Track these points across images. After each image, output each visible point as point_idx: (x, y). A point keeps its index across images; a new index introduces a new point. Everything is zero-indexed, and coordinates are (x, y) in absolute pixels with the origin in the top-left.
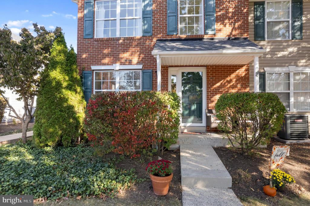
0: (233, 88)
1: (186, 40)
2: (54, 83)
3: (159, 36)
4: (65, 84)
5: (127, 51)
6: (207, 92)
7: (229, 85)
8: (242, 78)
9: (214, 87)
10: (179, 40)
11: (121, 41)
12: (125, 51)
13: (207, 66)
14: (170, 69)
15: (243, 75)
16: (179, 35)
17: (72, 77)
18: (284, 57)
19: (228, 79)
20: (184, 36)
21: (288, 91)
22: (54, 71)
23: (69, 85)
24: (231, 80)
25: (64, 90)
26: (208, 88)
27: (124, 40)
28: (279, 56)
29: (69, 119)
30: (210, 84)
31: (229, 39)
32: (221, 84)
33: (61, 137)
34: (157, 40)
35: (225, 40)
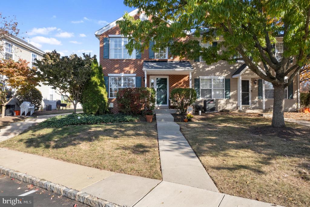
0: (182, 86)
1: (158, 61)
2: (94, 84)
3: (145, 59)
4: (99, 84)
5: (128, 67)
6: (169, 88)
7: (180, 85)
8: (186, 81)
9: (173, 86)
10: (155, 61)
11: (124, 61)
12: (127, 66)
13: (169, 75)
14: (150, 76)
15: (187, 80)
16: (155, 59)
17: (102, 80)
18: (209, 70)
19: (180, 82)
20: (157, 60)
21: (211, 89)
22: (94, 77)
23: (101, 84)
24: (181, 83)
25: (98, 87)
26: (170, 86)
27: (126, 61)
28: (206, 70)
29: (102, 101)
30: (171, 84)
31: (180, 61)
32: (176, 84)
33: (99, 109)
34: (144, 61)
35: (178, 62)
